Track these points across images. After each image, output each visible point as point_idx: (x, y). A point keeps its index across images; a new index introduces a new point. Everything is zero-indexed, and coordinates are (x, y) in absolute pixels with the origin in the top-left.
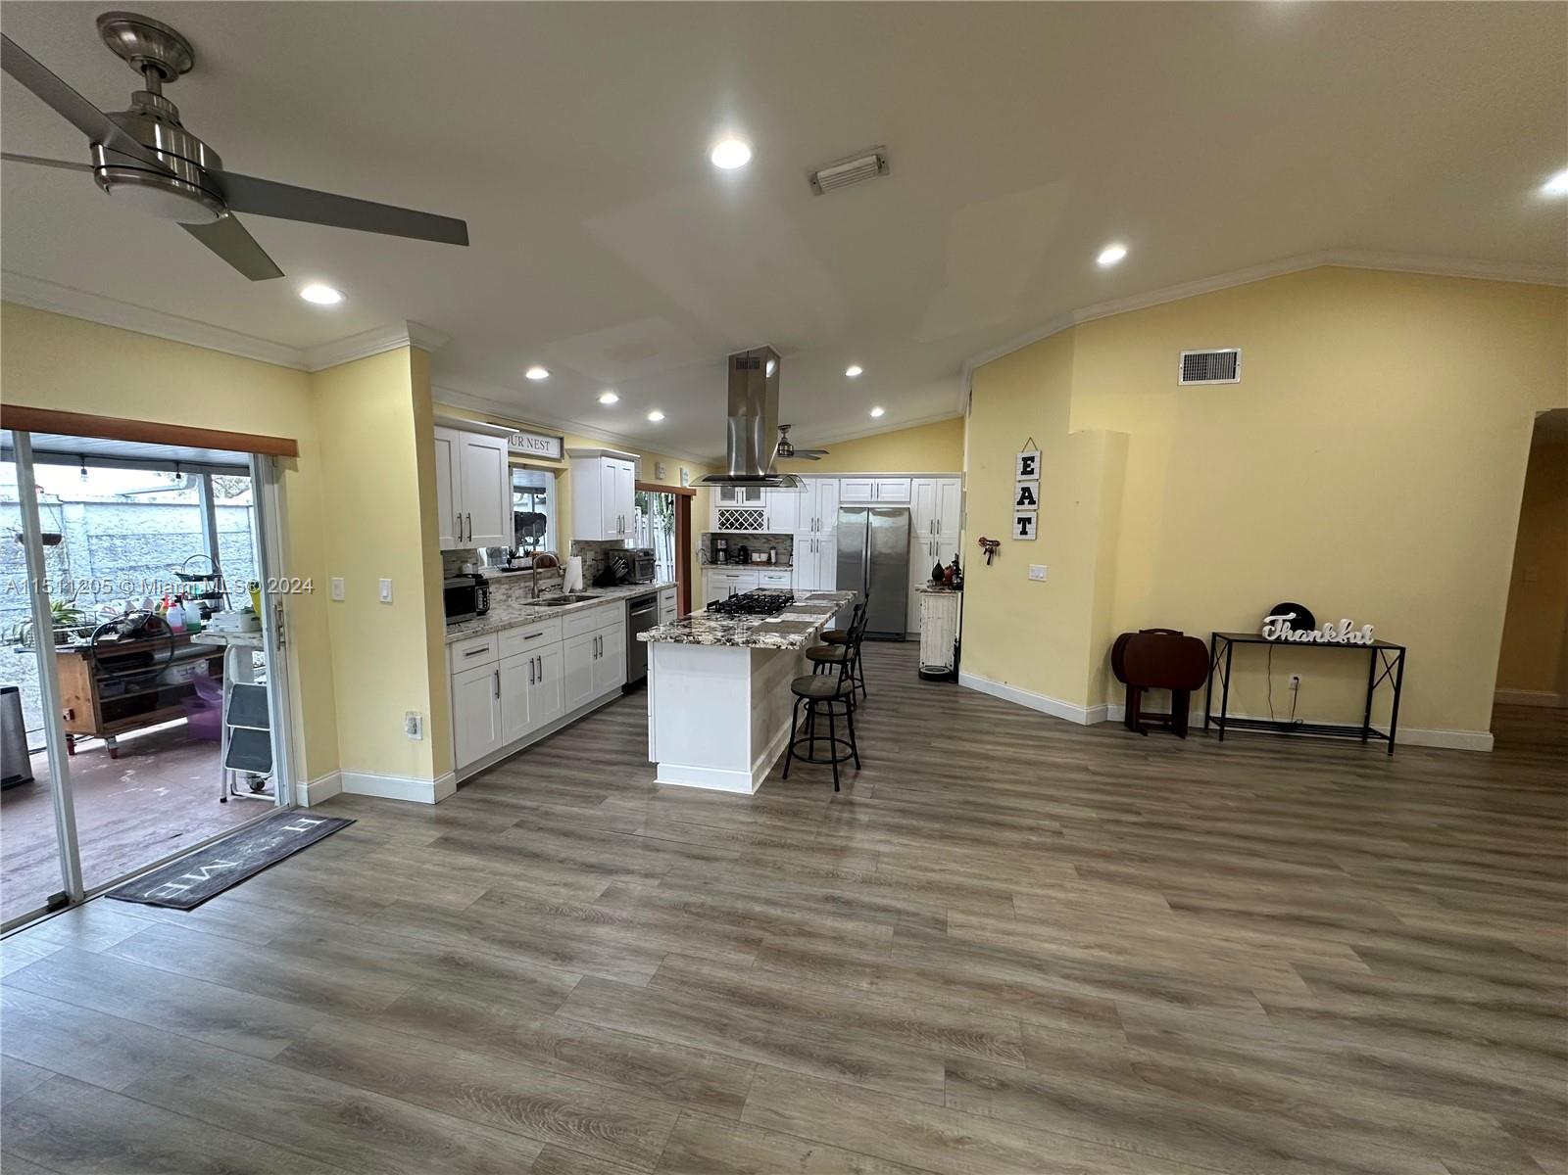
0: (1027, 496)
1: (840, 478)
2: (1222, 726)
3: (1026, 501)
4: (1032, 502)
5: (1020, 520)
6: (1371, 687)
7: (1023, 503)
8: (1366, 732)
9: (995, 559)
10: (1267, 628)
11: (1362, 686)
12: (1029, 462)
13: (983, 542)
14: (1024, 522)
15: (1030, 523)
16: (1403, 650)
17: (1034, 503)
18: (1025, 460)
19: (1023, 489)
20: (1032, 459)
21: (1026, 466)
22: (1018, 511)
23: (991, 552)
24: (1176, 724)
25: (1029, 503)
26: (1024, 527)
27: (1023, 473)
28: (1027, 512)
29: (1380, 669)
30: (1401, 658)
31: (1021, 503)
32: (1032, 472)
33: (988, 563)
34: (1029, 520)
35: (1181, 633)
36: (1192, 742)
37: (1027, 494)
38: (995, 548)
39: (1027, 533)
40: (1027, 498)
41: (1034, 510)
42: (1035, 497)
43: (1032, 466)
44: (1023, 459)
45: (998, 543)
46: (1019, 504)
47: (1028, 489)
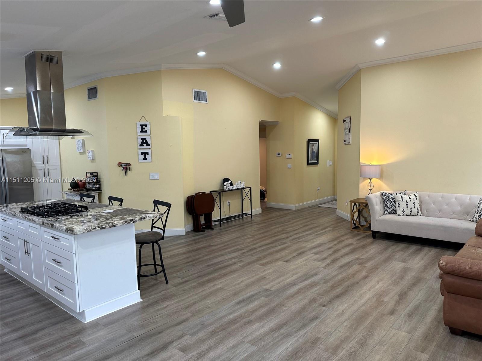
2: (220, 222)
3: (145, 145)
5: (142, 153)
6: (242, 201)
8: (243, 215)
9: (129, 172)
10: (225, 187)
11: (240, 200)
12: (144, 127)
13: (120, 164)
14: (145, 154)
15: (148, 154)
16: (251, 188)
17: (149, 145)
18: (142, 126)
19: (142, 139)
20: (146, 126)
21: (142, 129)
22: (140, 149)
23: (126, 169)
24: (209, 225)
26: (145, 156)
27: (141, 132)
28: (145, 149)
29: (244, 195)
30: (251, 189)
31: (142, 145)
32: (146, 131)
33: (125, 175)
34: (147, 153)
35: (205, 193)
36: (216, 230)
37: (144, 141)
38: (128, 167)
39: (146, 159)
40: (145, 143)
41: (150, 149)
42: (149, 143)
43: (146, 129)
44: (141, 125)
45: (130, 165)
46: (140, 146)
47: (145, 139)
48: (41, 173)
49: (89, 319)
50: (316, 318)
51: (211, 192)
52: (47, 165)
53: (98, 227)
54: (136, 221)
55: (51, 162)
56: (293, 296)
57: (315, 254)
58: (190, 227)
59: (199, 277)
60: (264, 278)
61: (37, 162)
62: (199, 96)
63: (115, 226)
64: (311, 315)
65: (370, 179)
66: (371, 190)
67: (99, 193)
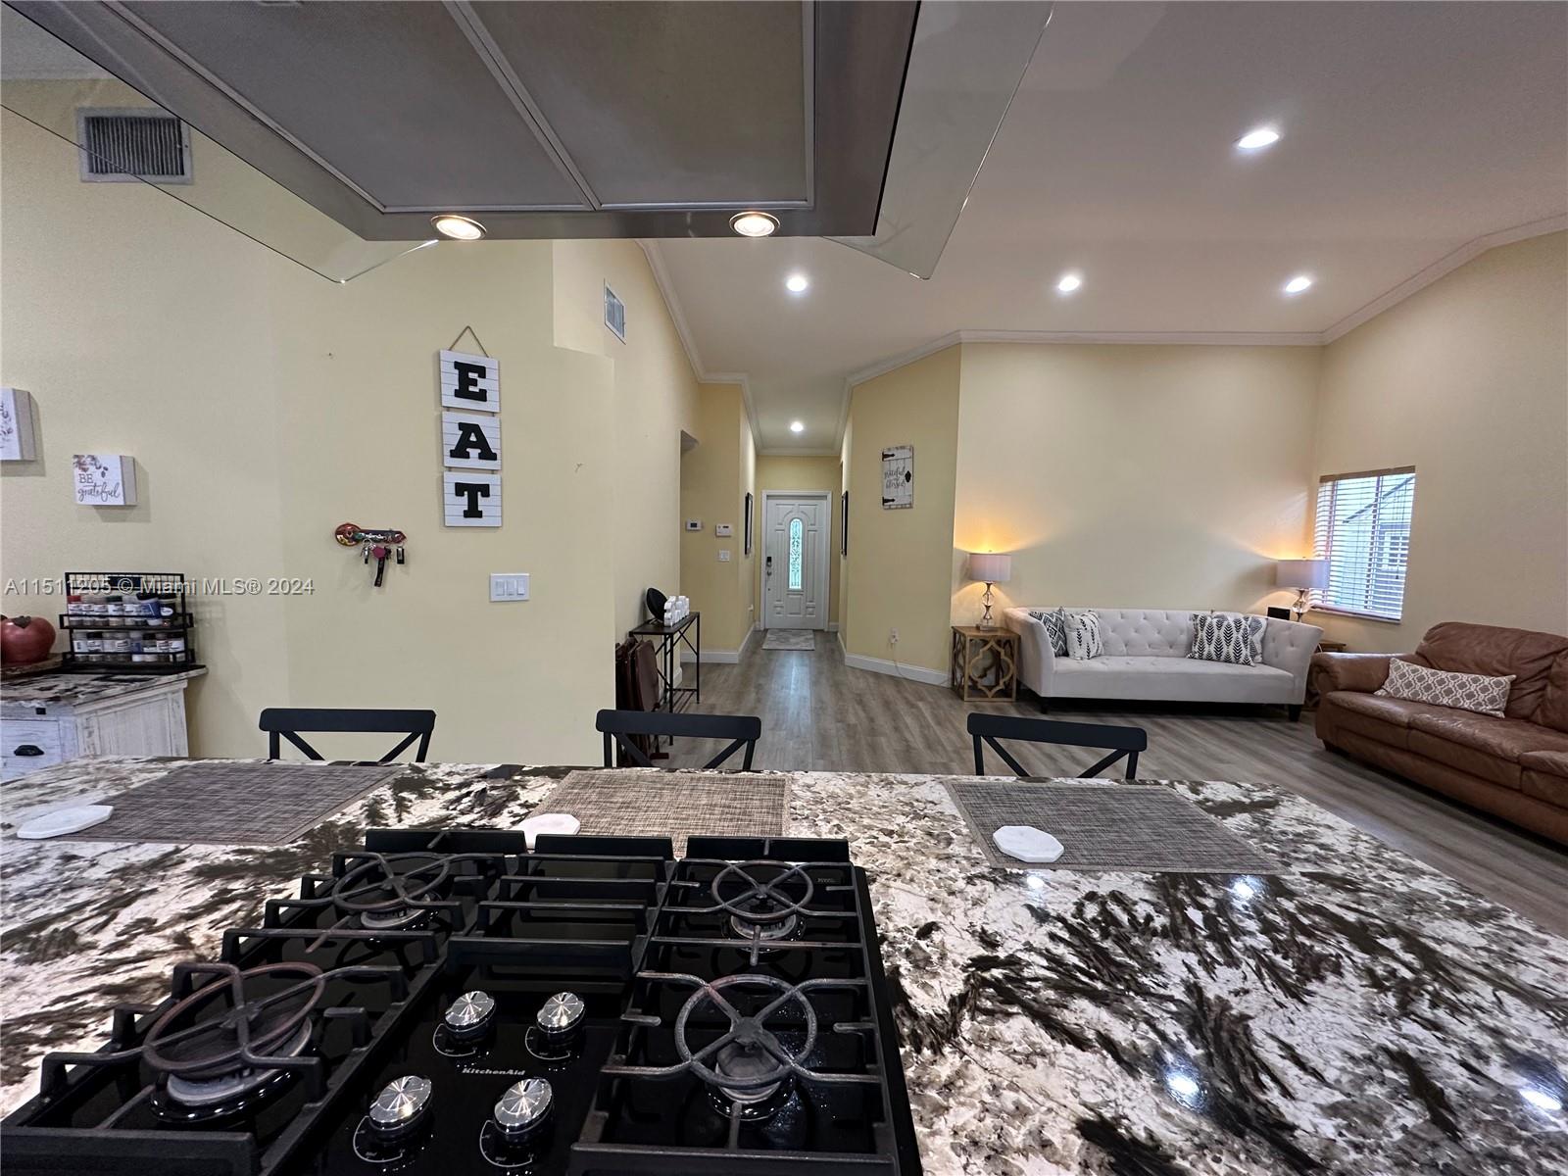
0: (471, 441)
3: (474, 452)
4: (487, 454)
5: (460, 489)
7: (467, 456)
9: (393, 569)
12: (472, 375)
13: (349, 535)
14: (473, 494)
15: (486, 494)
17: (493, 457)
18: (463, 369)
19: (462, 426)
20: (482, 371)
21: (465, 381)
22: (450, 469)
23: (383, 557)
25: (481, 457)
26: (473, 503)
27: (458, 394)
31: (460, 452)
32: (482, 396)
33: (378, 583)
34: (485, 490)
37: (473, 438)
38: (394, 548)
39: (479, 515)
40: (474, 445)
41: (493, 472)
42: (494, 445)
43: (482, 384)
44: (457, 365)
45: (399, 537)
46: (454, 454)
47: (476, 429)
65: (989, 585)
66: (988, 607)
67: (190, 680)
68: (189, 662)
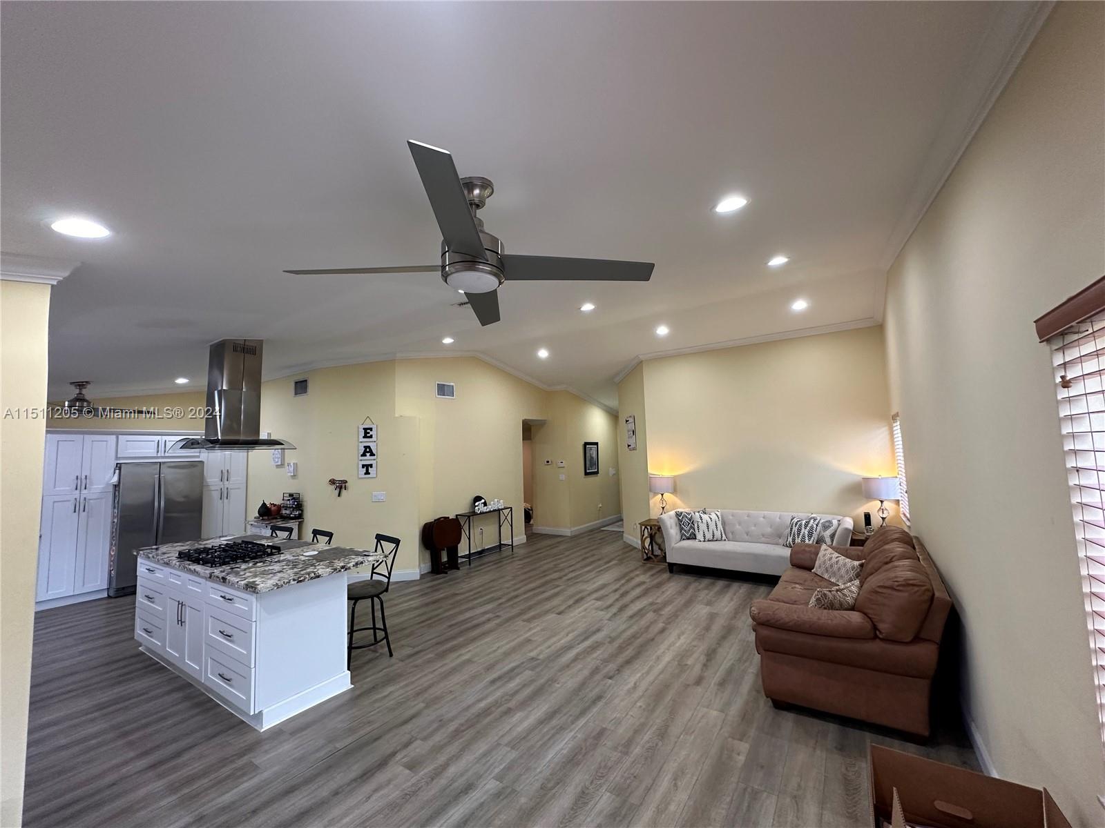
0: (368, 451)
1: (117, 434)
2: (469, 558)
3: (368, 454)
4: (372, 454)
5: (363, 466)
6: (500, 526)
7: (366, 456)
8: (501, 546)
9: (344, 492)
10: (477, 508)
11: (497, 526)
12: (368, 431)
13: (332, 482)
14: (367, 467)
16: (511, 508)
17: (374, 455)
18: (365, 429)
19: (365, 447)
20: (371, 429)
21: (366, 433)
22: (361, 460)
23: (341, 488)
24: (453, 563)
25: (370, 455)
26: (367, 470)
27: (364, 437)
28: (368, 459)
29: (502, 518)
30: (511, 510)
31: (364, 455)
32: (371, 437)
33: (339, 495)
34: (371, 466)
35: (449, 517)
36: (463, 570)
37: (368, 450)
38: (344, 485)
39: (369, 474)
40: (368, 452)
41: (374, 460)
42: (374, 452)
43: (371, 433)
44: (364, 429)
45: (346, 482)
46: (362, 456)
47: (369, 447)
48: (216, 495)
49: (267, 725)
50: (599, 698)
51: (457, 515)
52: (226, 483)
53: (294, 580)
54: (349, 568)
55: (232, 479)
56: (568, 666)
57: (597, 599)
58: (427, 567)
59: (437, 644)
60: (528, 641)
61: (212, 479)
62: (443, 390)
63: (318, 577)
64: (593, 694)
65: (662, 495)
66: (663, 508)
67: (299, 522)
68: (300, 516)
